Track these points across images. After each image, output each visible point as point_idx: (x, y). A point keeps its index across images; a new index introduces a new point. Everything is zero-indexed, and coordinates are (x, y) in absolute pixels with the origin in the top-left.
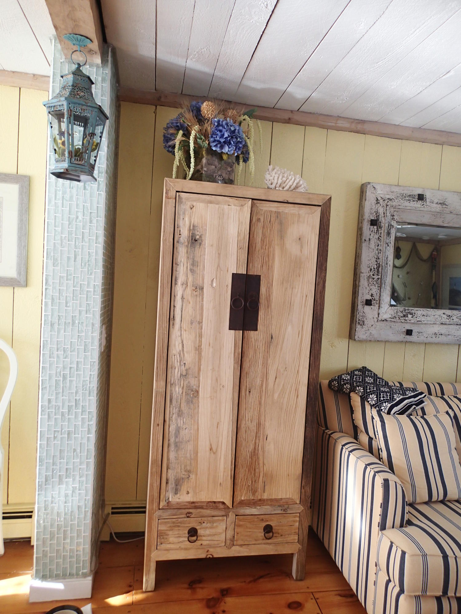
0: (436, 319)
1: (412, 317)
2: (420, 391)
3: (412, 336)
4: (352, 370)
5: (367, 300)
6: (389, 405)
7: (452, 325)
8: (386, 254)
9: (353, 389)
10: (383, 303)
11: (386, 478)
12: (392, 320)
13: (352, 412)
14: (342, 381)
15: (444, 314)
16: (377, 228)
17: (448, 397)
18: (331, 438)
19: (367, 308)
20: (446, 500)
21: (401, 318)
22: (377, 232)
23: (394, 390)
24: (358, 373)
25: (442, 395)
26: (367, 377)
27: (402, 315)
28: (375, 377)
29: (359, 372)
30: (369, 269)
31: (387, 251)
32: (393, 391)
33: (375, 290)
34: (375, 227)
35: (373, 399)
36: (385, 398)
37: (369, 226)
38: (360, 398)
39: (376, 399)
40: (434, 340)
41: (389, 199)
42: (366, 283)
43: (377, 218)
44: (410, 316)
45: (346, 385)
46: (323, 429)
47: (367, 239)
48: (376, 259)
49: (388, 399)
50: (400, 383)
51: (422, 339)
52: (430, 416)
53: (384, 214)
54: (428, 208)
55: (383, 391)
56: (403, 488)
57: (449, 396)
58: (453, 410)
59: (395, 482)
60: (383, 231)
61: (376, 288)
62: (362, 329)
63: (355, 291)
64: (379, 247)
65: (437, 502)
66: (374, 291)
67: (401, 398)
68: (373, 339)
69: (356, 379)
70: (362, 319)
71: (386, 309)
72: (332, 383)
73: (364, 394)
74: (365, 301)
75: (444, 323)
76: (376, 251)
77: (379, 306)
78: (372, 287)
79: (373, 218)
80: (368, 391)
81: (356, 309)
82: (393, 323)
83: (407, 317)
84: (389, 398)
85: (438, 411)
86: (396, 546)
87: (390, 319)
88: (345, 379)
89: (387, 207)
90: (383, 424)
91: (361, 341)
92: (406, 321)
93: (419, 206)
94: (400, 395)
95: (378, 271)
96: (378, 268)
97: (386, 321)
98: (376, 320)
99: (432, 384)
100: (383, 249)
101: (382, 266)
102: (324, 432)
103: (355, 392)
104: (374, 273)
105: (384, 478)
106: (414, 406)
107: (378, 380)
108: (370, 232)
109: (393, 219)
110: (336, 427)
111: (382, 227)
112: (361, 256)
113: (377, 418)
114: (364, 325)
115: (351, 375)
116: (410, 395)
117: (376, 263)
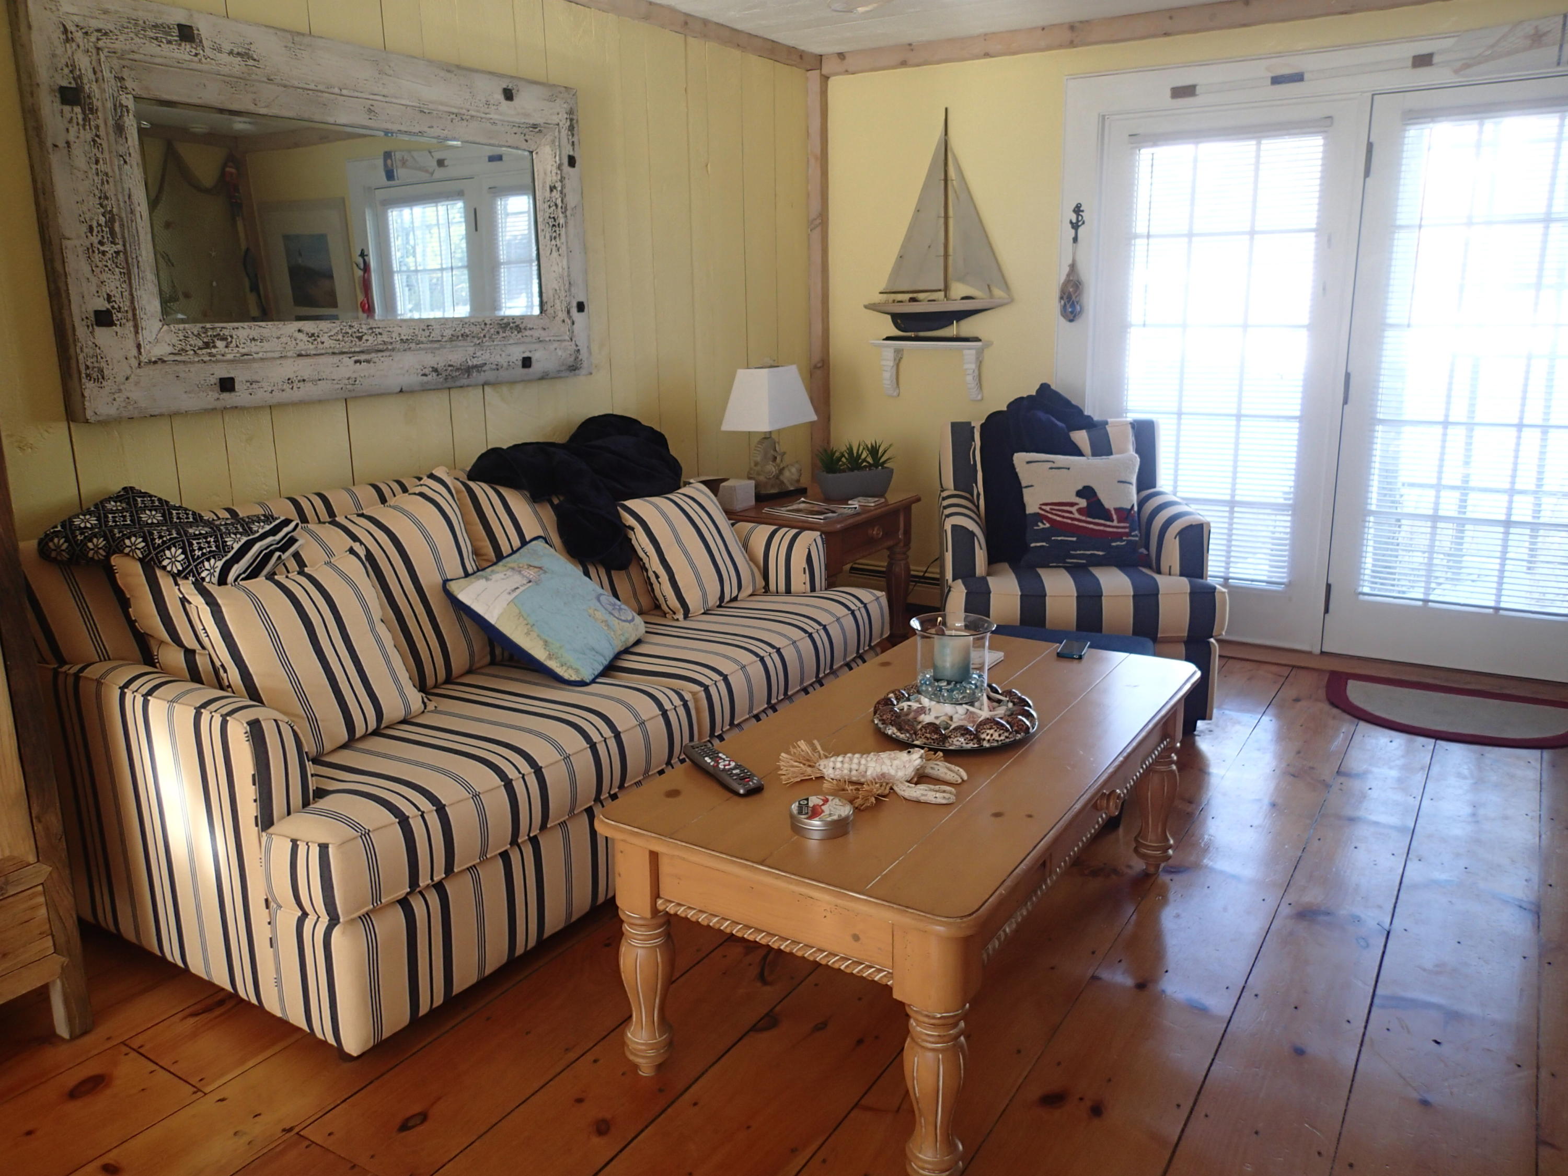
0: (283, 345)
1: (227, 347)
2: (282, 518)
3: (237, 394)
4: (98, 501)
5: (97, 313)
6: (220, 564)
7: (322, 357)
8: (126, 186)
9: (116, 547)
10: (144, 317)
11: (252, 718)
12: (177, 358)
13: (124, 602)
14: (78, 532)
15: (299, 331)
16: (84, 112)
17: (346, 517)
18: (81, 683)
19: (103, 335)
20: (383, 726)
21: (199, 352)
22: (84, 125)
23: (222, 527)
24: (116, 506)
25: (330, 517)
26: (143, 510)
27: (200, 344)
28: (164, 506)
29: (118, 504)
30: (84, 228)
31: (124, 177)
32: (220, 530)
33: (114, 283)
34: (78, 109)
35: (174, 558)
36: (204, 551)
37: (57, 105)
38: (138, 566)
39: (183, 556)
40: (290, 395)
41: (99, 30)
42: (86, 268)
43: (77, 83)
44: (220, 344)
45: (91, 541)
46: (52, 666)
47: (62, 144)
48: (100, 198)
49: (214, 551)
50: (228, 510)
51: (261, 396)
52: (317, 567)
53: (95, 73)
54: (211, 64)
55: (195, 535)
56: (295, 727)
57: (348, 517)
58: (361, 543)
59: (275, 721)
60: (103, 119)
61: (117, 277)
62: (101, 390)
63: (58, 289)
64: (101, 166)
65: (365, 736)
66: (113, 287)
67: (243, 541)
68: (136, 414)
69: (114, 521)
70: (96, 365)
71: (155, 331)
72: (51, 544)
73: (150, 553)
74: (92, 315)
75: (303, 353)
76: (96, 178)
77: (136, 327)
78: (104, 276)
79: (65, 84)
80: (158, 541)
81: (71, 340)
82: (181, 367)
83: (215, 347)
84: (214, 549)
85: (330, 554)
86: (305, 844)
87: (172, 358)
88: (86, 527)
89: (98, 54)
90: (215, 608)
91: (105, 423)
92: (213, 359)
93: (188, 57)
94: (238, 536)
95: (112, 232)
96: (111, 222)
97: (164, 361)
98: (135, 363)
99: (305, 499)
100: (113, 171)
101: (121, 220)
102: (56, 673)
103: (122, 552)
104: (103, 236)
105: (247, 720)
106: (277, 554)
107: (174, 512)
108: (67, 125)
109: (123, 88)
110: (88, 649)
111: (97, 110)
112: (53, 192)
113: (197, 600)
114: (103, 378)
115: (99, 514)
116: (261, 531)
117: (103, 211)
